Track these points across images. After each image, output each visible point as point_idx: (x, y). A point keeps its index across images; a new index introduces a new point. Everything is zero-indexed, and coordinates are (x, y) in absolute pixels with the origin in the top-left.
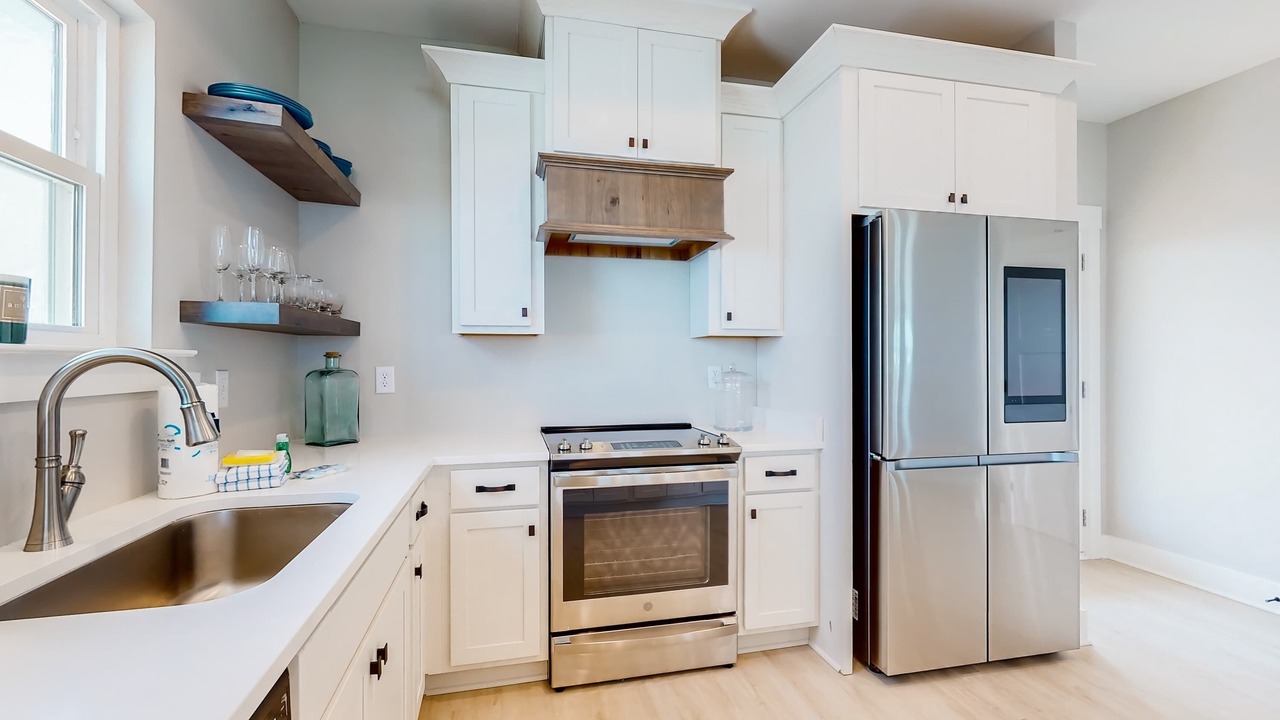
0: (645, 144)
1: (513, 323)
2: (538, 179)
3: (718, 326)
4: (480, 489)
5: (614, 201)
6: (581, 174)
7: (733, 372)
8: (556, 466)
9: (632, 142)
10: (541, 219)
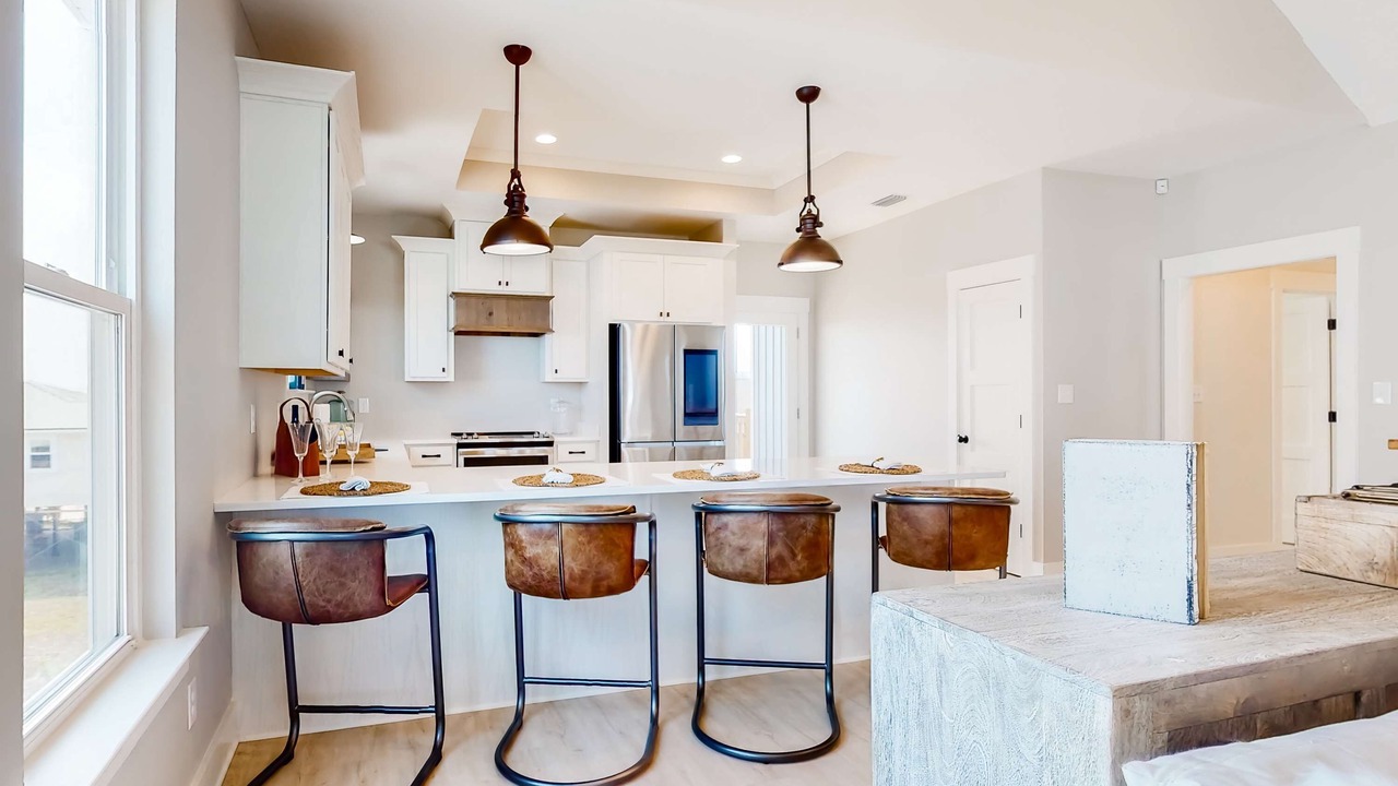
0: (507, 284)
1: (439, 376)
2: (451, 300)
3: (550, 377)
4: (424, 456)
5: (491, 314)
6: (473, 300)
7: (563, 402)
8: (460, 446)
9: (500, 283)
10: (452, 326)
